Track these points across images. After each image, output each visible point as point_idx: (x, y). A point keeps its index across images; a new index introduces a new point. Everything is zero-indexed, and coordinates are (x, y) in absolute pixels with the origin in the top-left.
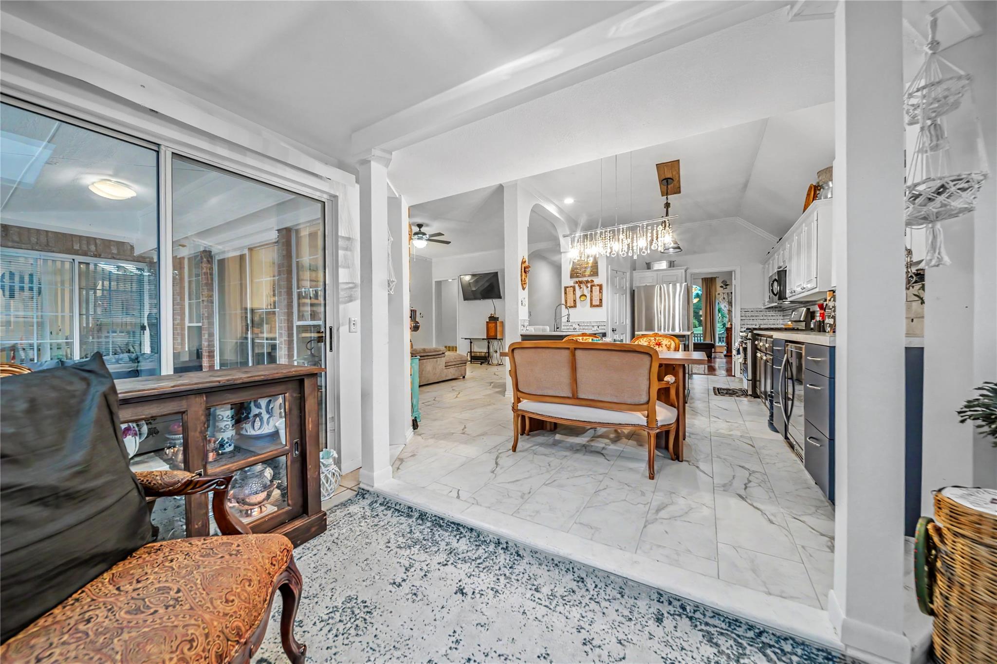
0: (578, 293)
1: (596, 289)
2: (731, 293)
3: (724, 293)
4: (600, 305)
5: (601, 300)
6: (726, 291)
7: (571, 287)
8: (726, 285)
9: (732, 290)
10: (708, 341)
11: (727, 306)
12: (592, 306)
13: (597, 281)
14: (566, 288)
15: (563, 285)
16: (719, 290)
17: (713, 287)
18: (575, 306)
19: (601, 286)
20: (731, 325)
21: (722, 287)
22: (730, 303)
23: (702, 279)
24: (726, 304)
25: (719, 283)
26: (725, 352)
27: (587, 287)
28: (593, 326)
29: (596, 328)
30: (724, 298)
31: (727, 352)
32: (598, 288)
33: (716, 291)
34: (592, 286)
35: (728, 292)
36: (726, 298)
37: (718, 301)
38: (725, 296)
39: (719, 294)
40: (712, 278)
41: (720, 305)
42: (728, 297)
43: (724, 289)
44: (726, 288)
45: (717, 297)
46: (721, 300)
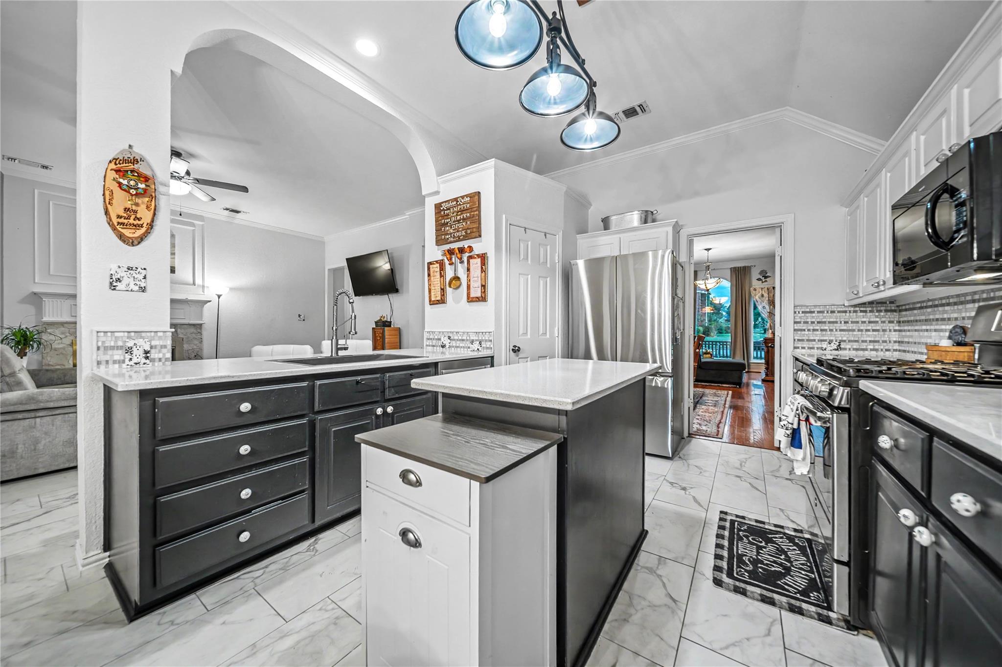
0: (449, 273)
1: (476, 263)
2: (774, 288)
3: (762, 289)
4: (483, 299)
5: (484, 286)
6: (766, 285)
7: (437, 262)
8: (764, 276)
9: (774, 283)
10: (738, 359)
11: (767, 307)
12: (470, 300)
13: (478, 247)
14: (430, 264)
15: (427, 260)
16: (756, 284)
17: (747, 281)
18: (442, 301)
19: (483, 258)
20: (774, 333)
21: (759, 279)
22: (772, 303)
23: (731, 268)
24: (765, 304)
25: (755, 274)
26: (763, 376)
27: (462, 262)
28: (472, 342)
29: (476, 346)
30: (762, 296)
31: (767, 375)
32: (479, 260)
33: (750, 286)
34: (470, 257)
35: (769, 286)
36: (766, 295)
37: (754, 301)
38: (764, 293)
39: (755, 290)
40: (745, 268)
41: (758, 306)
42: (768, 294)
43: (762, 282)
44: (766, 281)
45: (753, 295)
46: (758, 299)
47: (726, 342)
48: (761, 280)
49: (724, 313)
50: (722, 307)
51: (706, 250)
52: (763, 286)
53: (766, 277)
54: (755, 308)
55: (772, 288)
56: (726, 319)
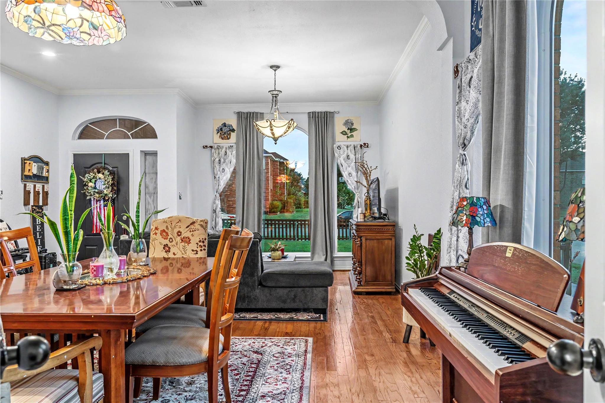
3: (347, 147)
6: (352, 142)
8: (350, 128)
11: (354, 174)
16: (340, 140)
17: (330, 134)
21: (344, 134)
23: (308, 112)
25: (339, 125)
30: (348, 157)
33: (334, 142)
35: (356, 144)
36: (352, 156)
37: (338, 165)
38: (350, 154)
39: (339, 147)
40: (326, 113)
41: (343, 173)
42: (355, 155)
43: (348, 137)
44: (352, 136)
45: (336, 155)
46: (343, 162)
47: (305, 221)
48: (346, 134)
49: (303, 186)
50: (300, 179)
51: (271, 67)
52: (349, 144)
53: (352, 130)
54: (340, 175)
55: (359, 146)
56: (304, 192)
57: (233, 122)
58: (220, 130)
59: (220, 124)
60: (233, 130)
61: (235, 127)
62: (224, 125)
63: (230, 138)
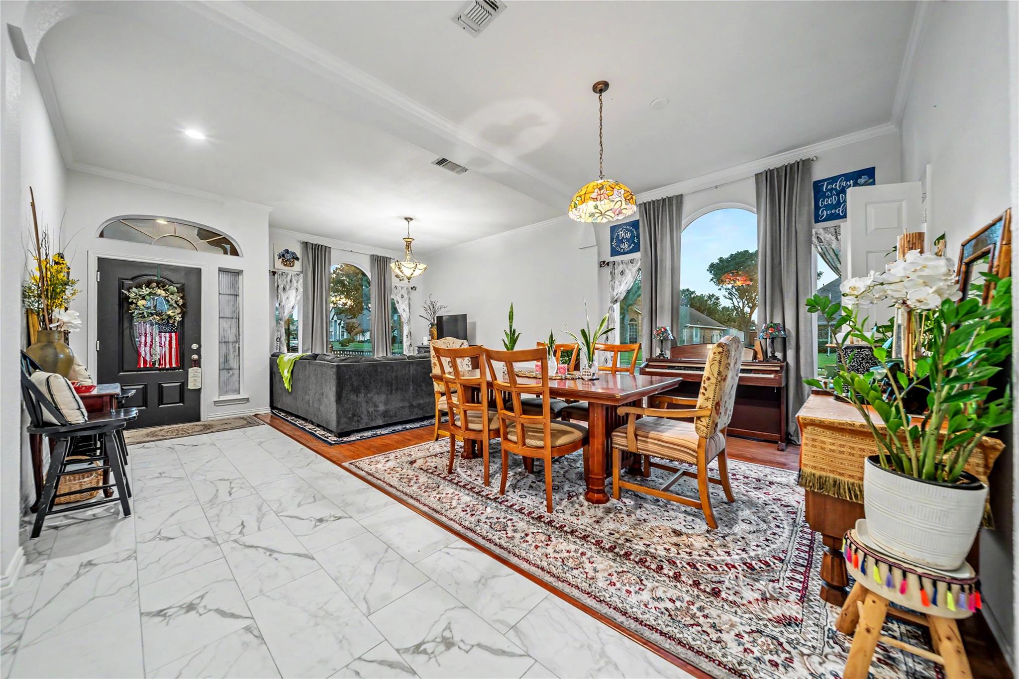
51: (406, 219)
52: (402, 285)
55: (410, 288)
57: (298, 251)
58: (282, 256)
59: (282, 250)
60: (297, 259)
61: (299, 255)
62: (287, 251)
63: (293, 266)
